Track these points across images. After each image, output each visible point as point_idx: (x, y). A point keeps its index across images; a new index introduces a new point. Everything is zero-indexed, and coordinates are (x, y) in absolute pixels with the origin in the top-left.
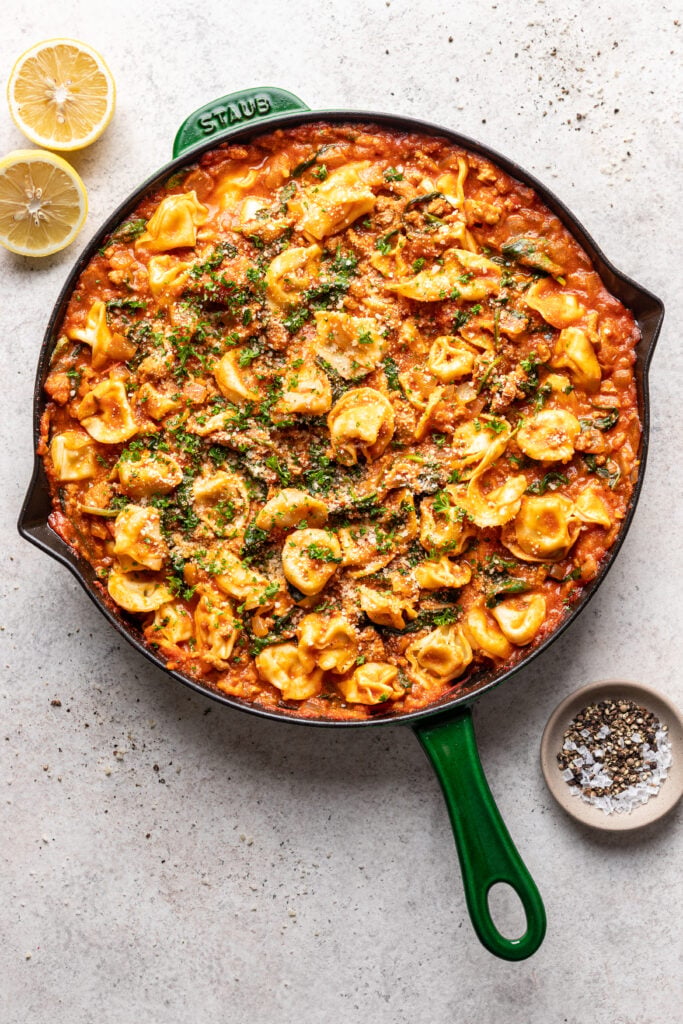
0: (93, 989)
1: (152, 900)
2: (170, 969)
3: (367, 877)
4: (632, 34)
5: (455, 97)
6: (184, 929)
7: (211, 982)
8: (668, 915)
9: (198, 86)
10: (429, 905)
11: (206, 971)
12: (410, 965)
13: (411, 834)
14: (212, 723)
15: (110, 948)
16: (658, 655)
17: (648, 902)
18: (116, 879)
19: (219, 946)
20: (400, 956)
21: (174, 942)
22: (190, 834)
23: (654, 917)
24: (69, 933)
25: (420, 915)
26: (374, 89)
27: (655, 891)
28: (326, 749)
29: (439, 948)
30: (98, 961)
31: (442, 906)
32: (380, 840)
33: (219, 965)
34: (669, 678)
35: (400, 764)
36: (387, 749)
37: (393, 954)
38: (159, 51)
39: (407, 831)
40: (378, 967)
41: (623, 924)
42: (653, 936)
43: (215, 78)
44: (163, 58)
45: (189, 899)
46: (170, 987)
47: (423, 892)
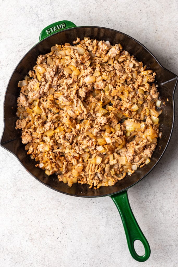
0: (9, 265)
1: (27, 241)
2: (31, 260)
3: (86, 238)
4: (171, 7)
5: (121, 23)
6: (35, 250)
7: (42, 265)
8: (171, 254)
9: (50, 17)
10: (104, 247)
11: (41, 261)
12: (97, 263)
13: (99, 227)
14: (46, 193)
15: (14, 253)
16: (171, 181)
17: (165, 250)
18: (17, 234)
19: (45, 255)
20: (95, 261)
21: (32, 253)
22: (38, 223)
23: (167, 254)
24: (3, 248)
25: (101, 249)
26: (98, 20)
27: (167, 247)
28: (77, 202)
29: (106, 259)
30: (11, 257)
31: (107, 247)
32: (91, 228)
33: (44, 260)
34: (174, 187)
35: (97, 207)
36: (94, 203)
37: (93, 260)
38: (40, 7)
39: (98, 226)
40: (88, 263)
41: (158, 255)
42: (166, 259)
43: (54, 15)
44: (41, 9)
45: (37, 241)
46: (30, 265)
47: (102, 243)
